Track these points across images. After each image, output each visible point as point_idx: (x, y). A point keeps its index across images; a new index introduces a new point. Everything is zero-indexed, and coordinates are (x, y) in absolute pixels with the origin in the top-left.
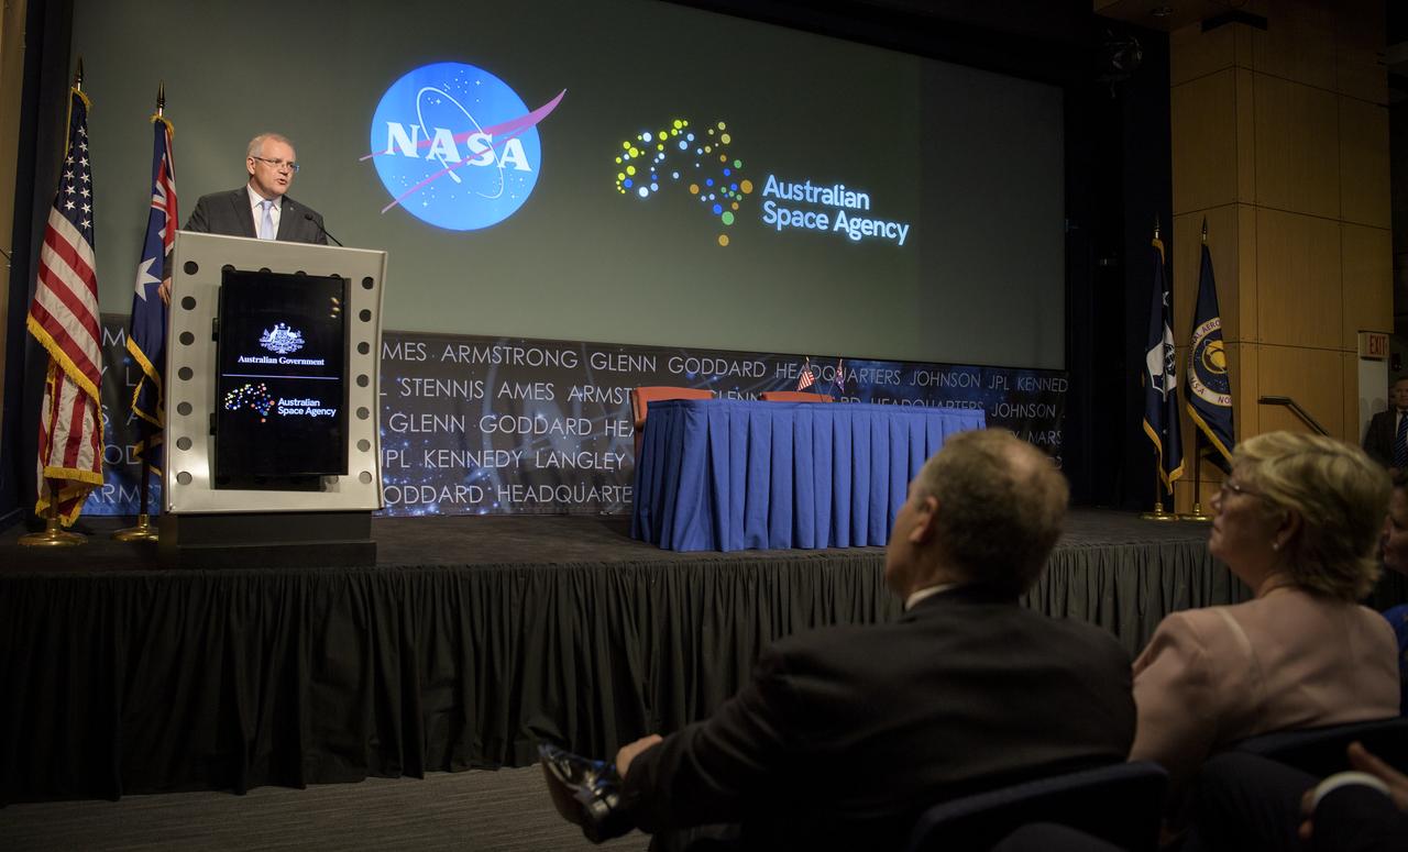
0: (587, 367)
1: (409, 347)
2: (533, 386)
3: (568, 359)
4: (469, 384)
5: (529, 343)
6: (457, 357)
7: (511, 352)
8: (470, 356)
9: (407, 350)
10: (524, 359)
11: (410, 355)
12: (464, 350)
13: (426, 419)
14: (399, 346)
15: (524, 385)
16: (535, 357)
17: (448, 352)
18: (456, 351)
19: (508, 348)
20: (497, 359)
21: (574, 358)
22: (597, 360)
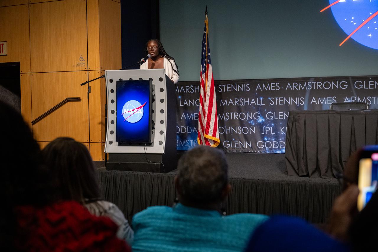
0: (353, 88)
1: (273, 85)
2: (326, 98)
3: (343, 85)
4: (298, 99)
5: (324, 79)
6: (292, 88)
7: (316, 84)
8: (298, 87)
9: (272, 86)
10: (322, 86)
11: (273, 88)
12: (295, 85)
13: (281, 114)
14: (269, 85)
15: (322, 98)
16: (327, 85)
17: (289, 86)
18: (292, 85)
19: (314, 82)
20: (310, 87)
21: (346, 84)
22: (358, 85)
